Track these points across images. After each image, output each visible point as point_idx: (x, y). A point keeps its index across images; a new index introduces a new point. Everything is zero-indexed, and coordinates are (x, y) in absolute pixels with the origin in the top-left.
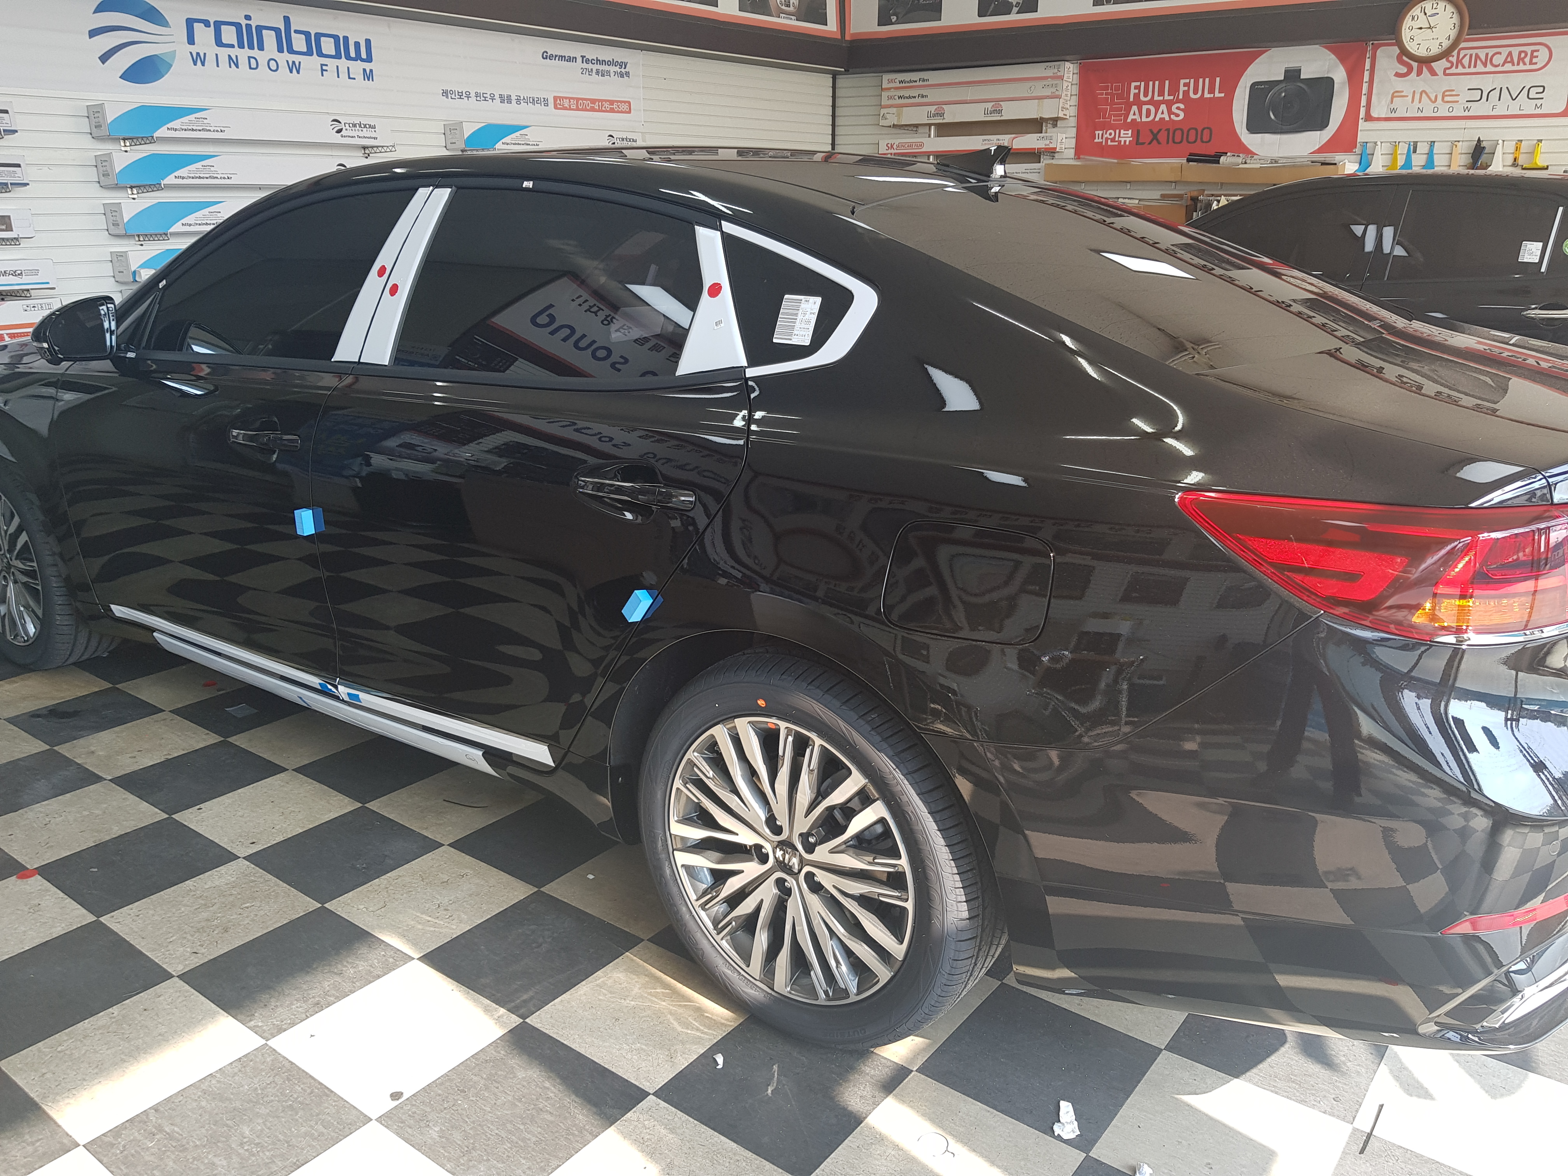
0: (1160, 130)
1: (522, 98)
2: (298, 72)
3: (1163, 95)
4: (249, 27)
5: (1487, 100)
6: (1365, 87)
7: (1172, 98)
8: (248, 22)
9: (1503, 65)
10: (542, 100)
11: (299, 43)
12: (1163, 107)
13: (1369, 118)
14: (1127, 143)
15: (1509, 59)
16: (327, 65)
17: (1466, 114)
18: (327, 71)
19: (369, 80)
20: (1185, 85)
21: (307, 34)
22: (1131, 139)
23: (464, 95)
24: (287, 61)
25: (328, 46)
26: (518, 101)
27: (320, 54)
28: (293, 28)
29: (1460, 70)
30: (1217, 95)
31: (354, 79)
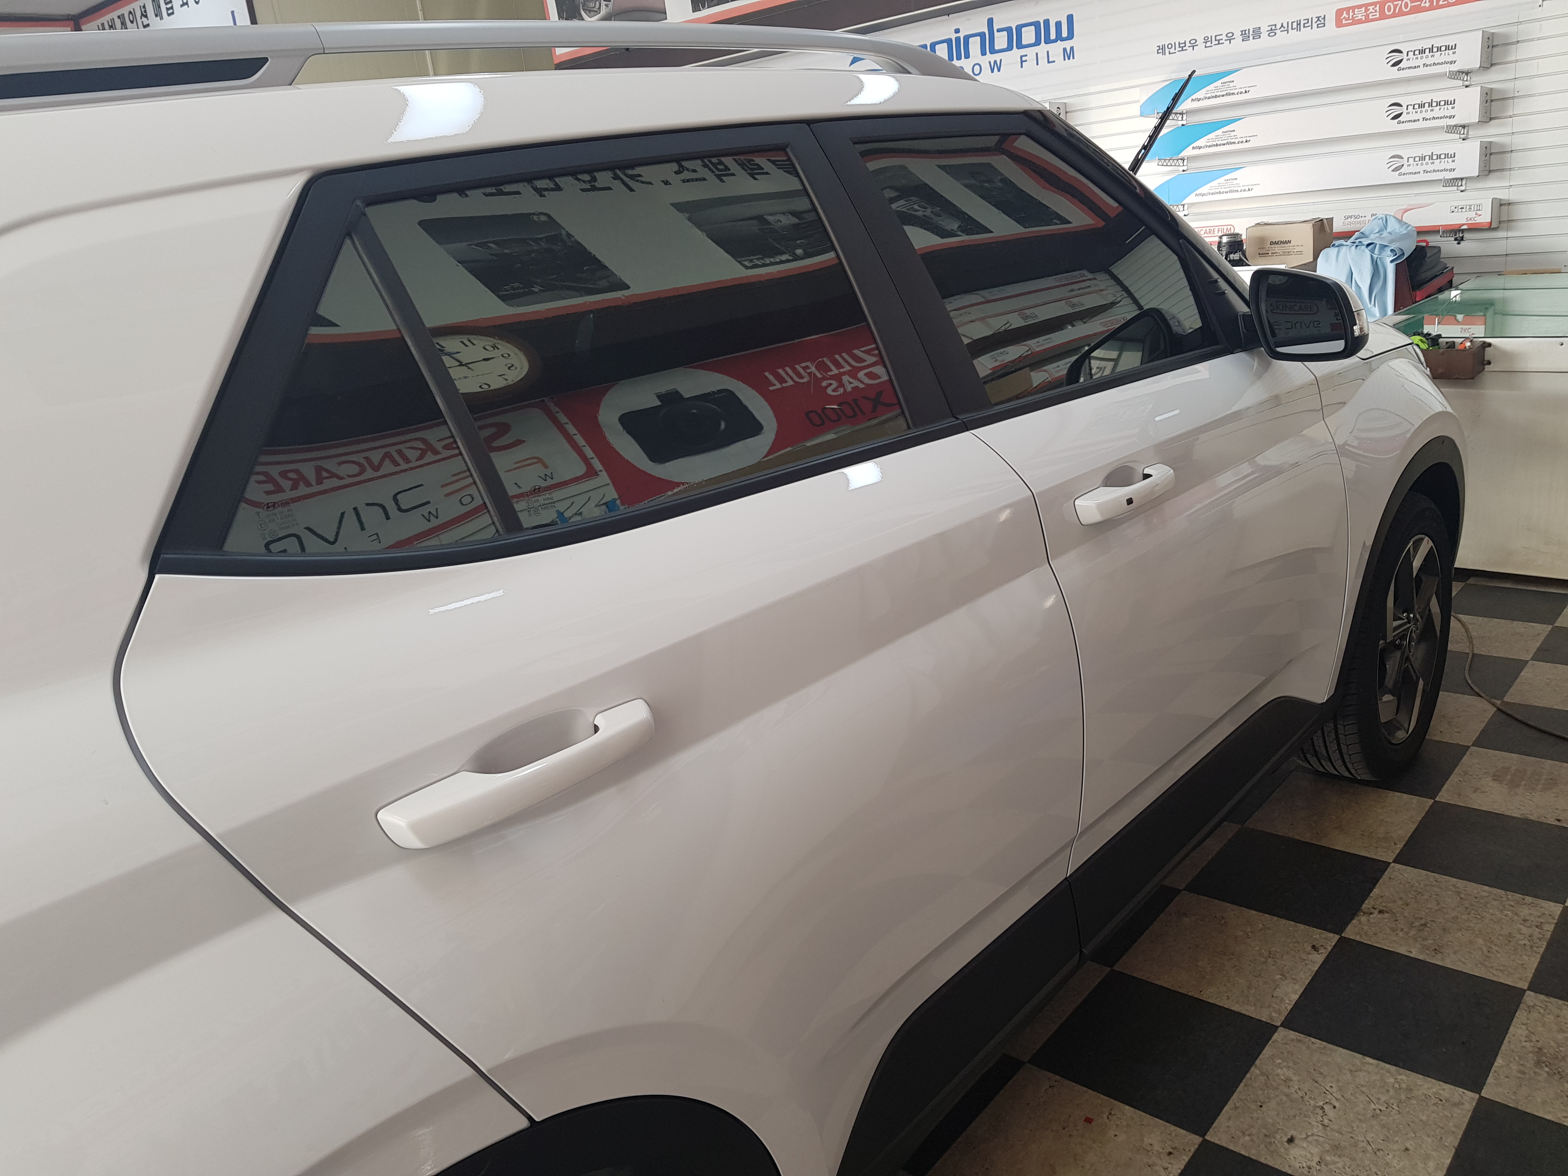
1: (1278, 26)
2: (999, 71)
4: (958, 39)
8: (957, 35)
10: (1315, 20)
11: (1001, 40)
16: (1026, 55)
18: (1026, 61)
19: (1069, 59)
21: (1009, 30)
23: (1188, 44)
24: (990, 63)
25: (1028, 35)
26: (1272, 32)
27: (1020, 46)
28: (996, 27)
31: (1054, 62)
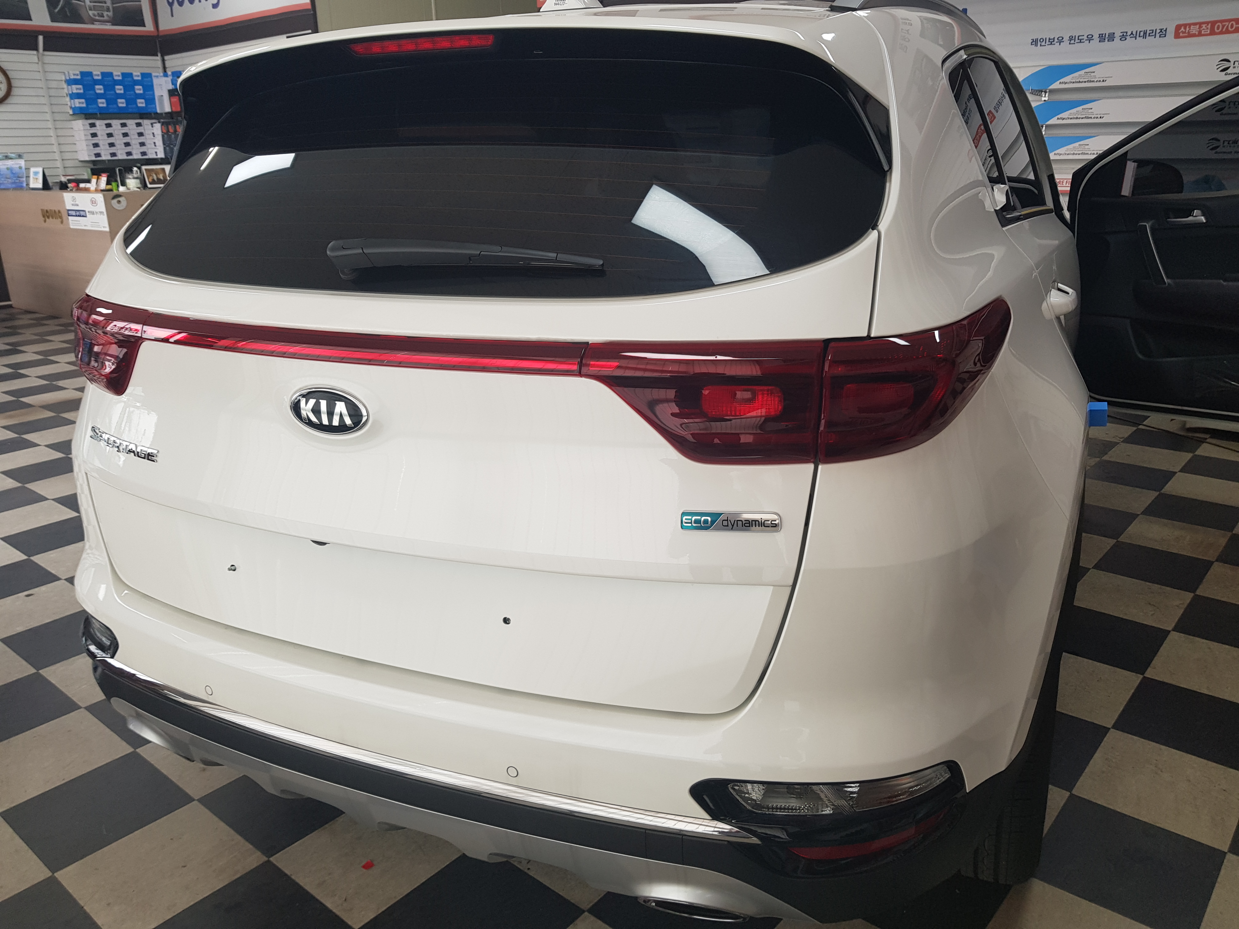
1: (1129, 33)
10: (1158, 31)
23: (1056, 40)
26: (1123, 37)
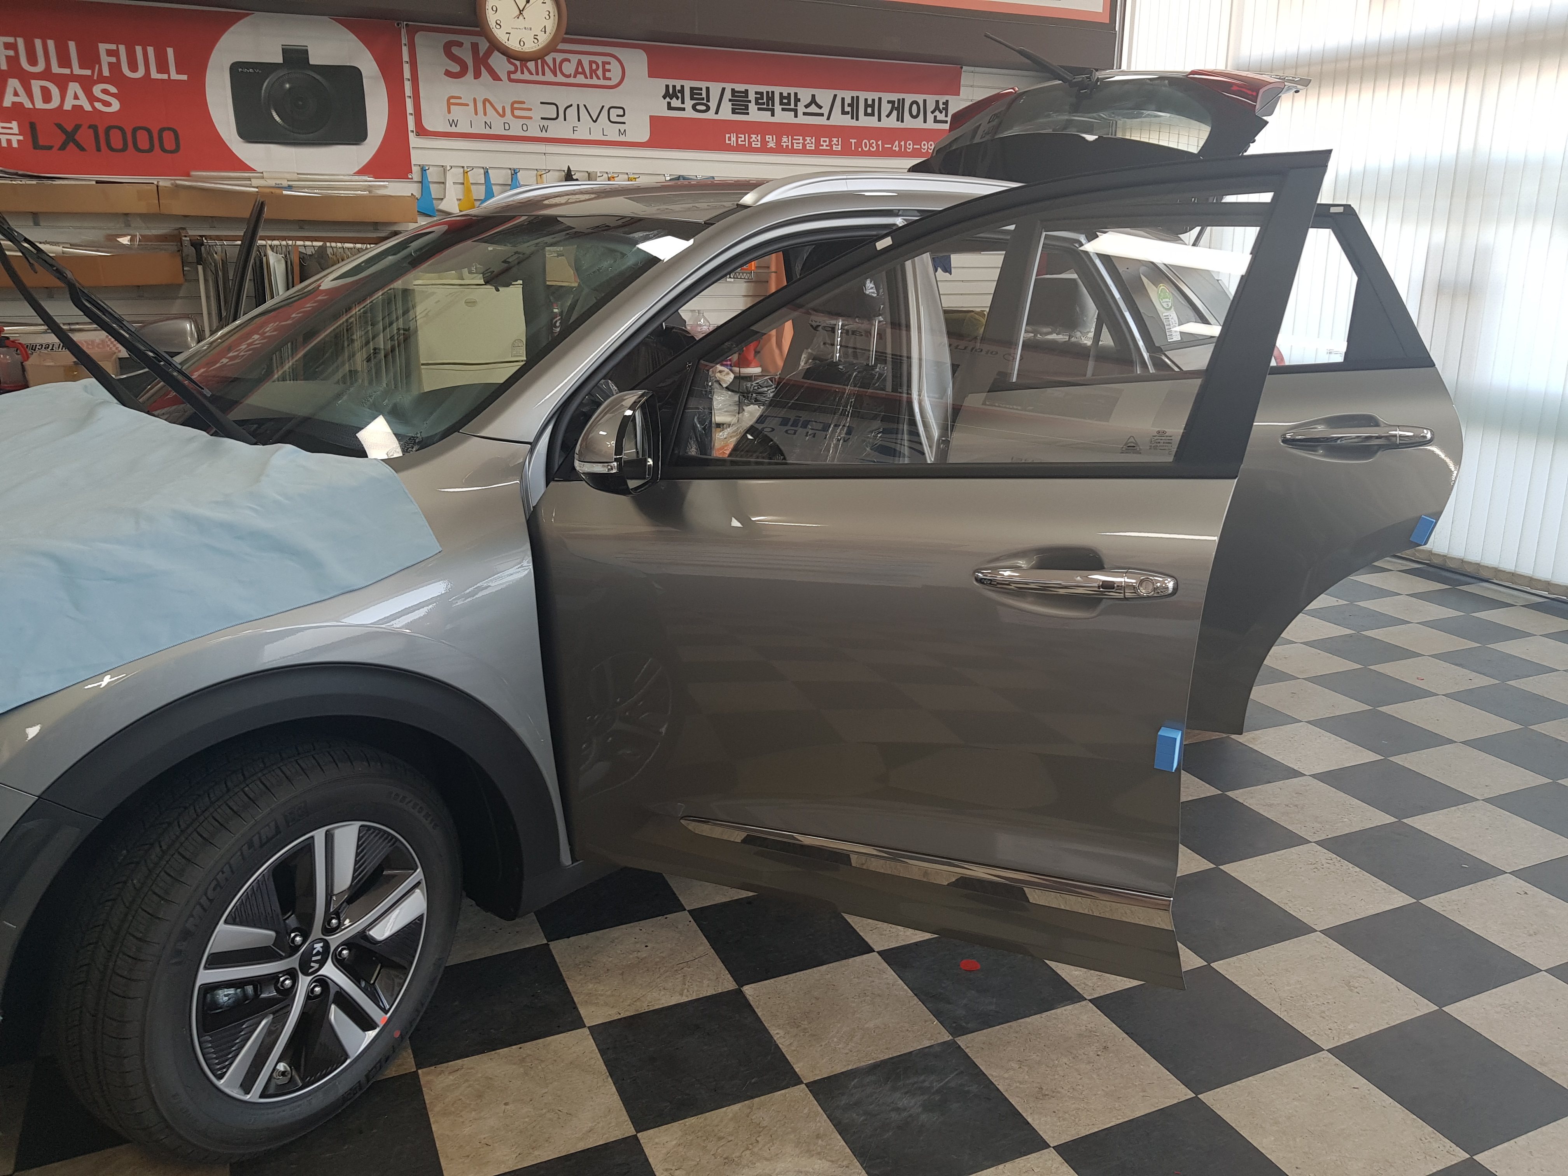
0: (77, 127)
3: (69, 66)
5: (565, 120)
6: (408, 86)
7: (88, 72)
9: (575, 77)
12: (74, 87)
13: (421, 131)
14: (15, 145)
15: (580, 70)
17: (544, 135)
20: (110, 53)
22: (21, 138)
29: (527, 76)
30: (174, 76)
